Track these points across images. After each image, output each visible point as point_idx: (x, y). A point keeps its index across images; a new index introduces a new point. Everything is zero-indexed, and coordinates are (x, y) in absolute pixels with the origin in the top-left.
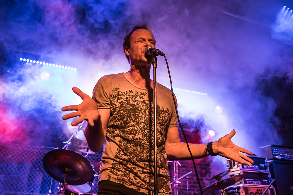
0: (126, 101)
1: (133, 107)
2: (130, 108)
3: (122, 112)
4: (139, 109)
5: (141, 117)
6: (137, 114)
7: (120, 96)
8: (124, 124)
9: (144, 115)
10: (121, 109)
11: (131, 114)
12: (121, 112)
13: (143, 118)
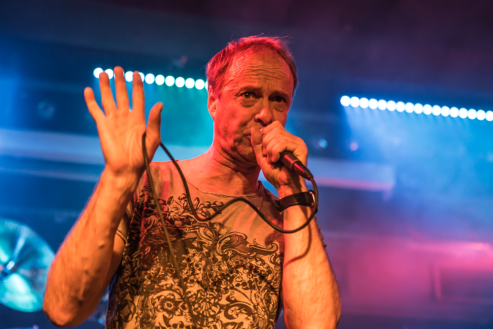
3: (148, 249)
4: (195, 244)
5: (197, 265)
6: (187, 256)
10: (147, 243)
13: (200, 269)
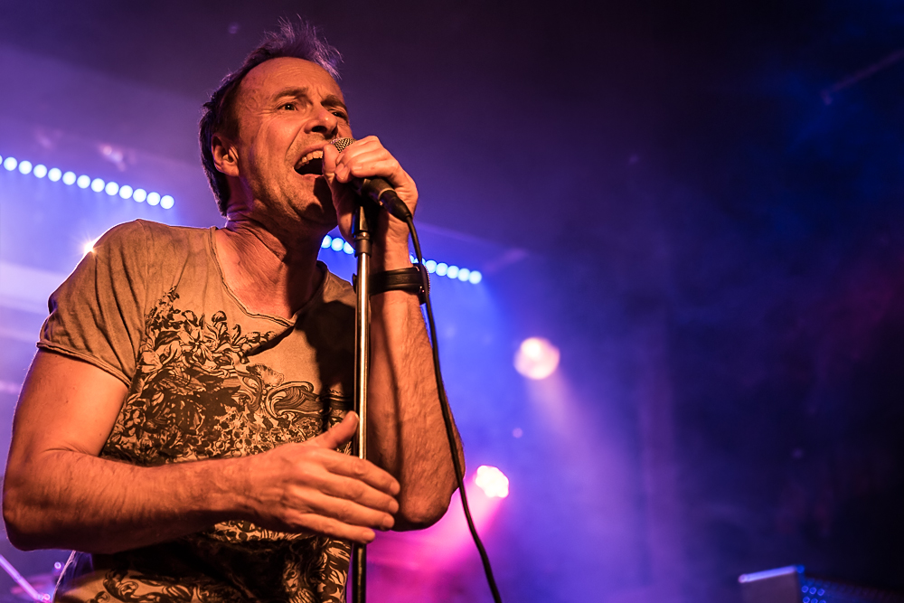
0: (187, 355)
1: (209, 387)
2: (196, 393)
3: (159, 398)
4: (236, 399)
5: (237, 435)
6: (222, 419)
7: (172, 329)
8: (155, 454)
9: (246, 431)
10: (159, 386)
11: (192, 417)
12: (156, 397)
13: (241, 442)
